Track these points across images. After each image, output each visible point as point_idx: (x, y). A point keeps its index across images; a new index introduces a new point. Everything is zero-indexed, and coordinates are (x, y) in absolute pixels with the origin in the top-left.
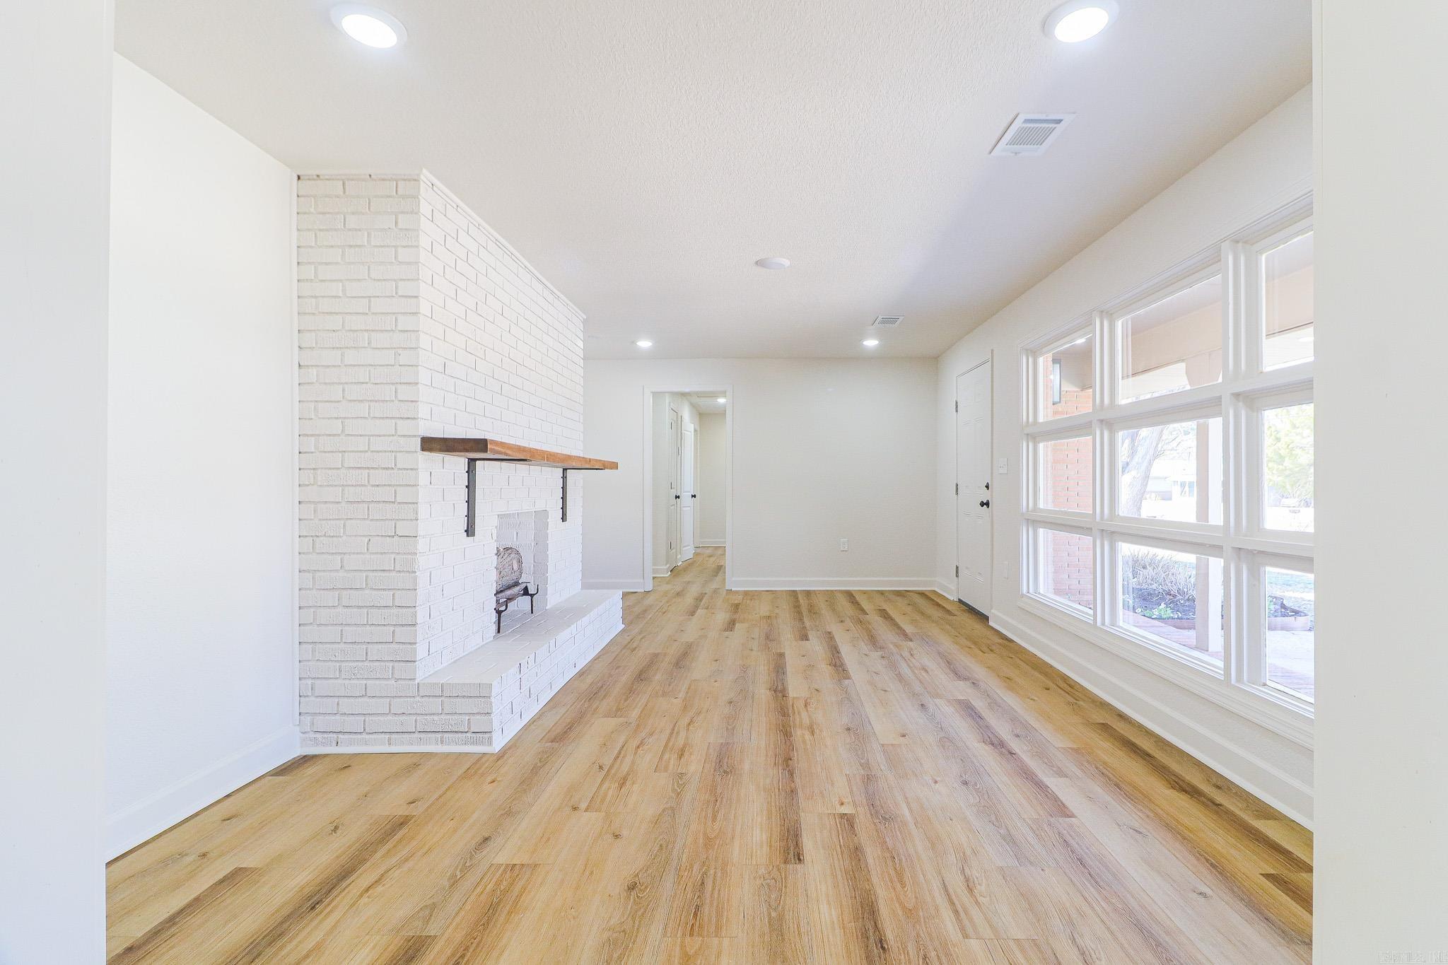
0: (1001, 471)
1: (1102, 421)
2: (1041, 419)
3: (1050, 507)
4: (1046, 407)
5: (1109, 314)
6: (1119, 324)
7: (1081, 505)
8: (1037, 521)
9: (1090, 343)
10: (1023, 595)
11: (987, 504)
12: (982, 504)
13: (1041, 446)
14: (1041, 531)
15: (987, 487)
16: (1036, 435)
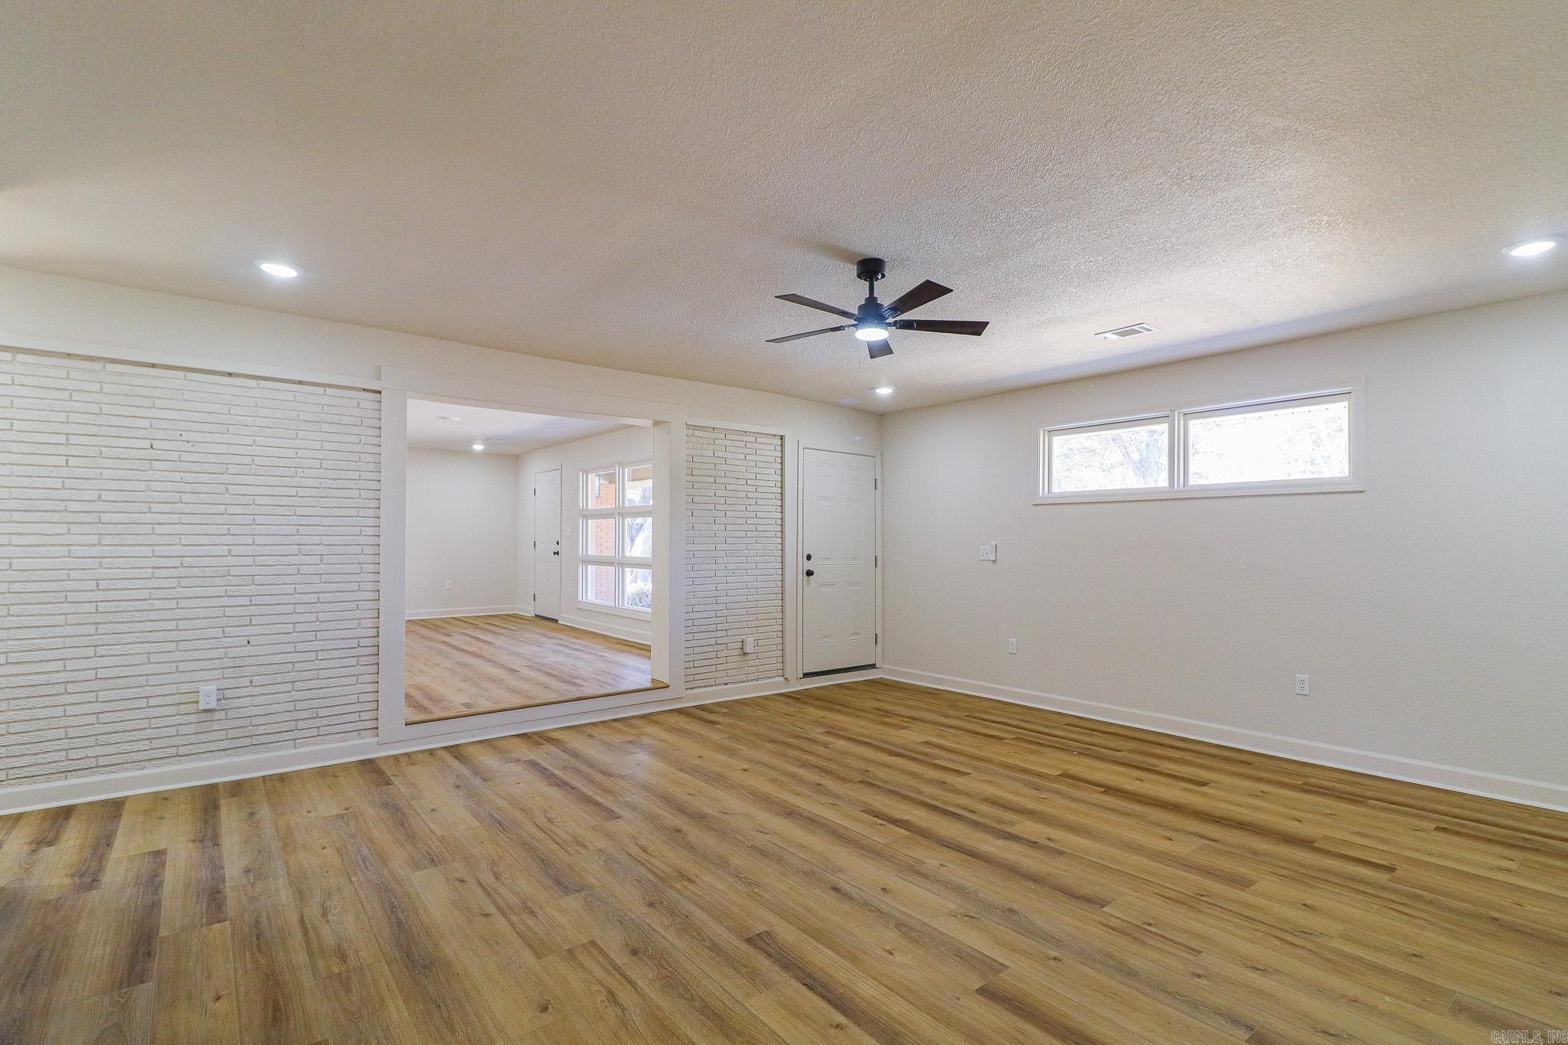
0: (567, 534)
1: (619, 513)
2: (590, 507)
3: (594, 554)
4: (592, 501)
5: (622, 465)
6: (626, 470)
7: (609, 553)
8: (588, 561)
9: (614, 473)
10: (580, 602)
11: (558, 553)
12: (555, 553)
13: (590, 521)
14: (589, 567)
15: (558, 543)
16: (587, 515)
